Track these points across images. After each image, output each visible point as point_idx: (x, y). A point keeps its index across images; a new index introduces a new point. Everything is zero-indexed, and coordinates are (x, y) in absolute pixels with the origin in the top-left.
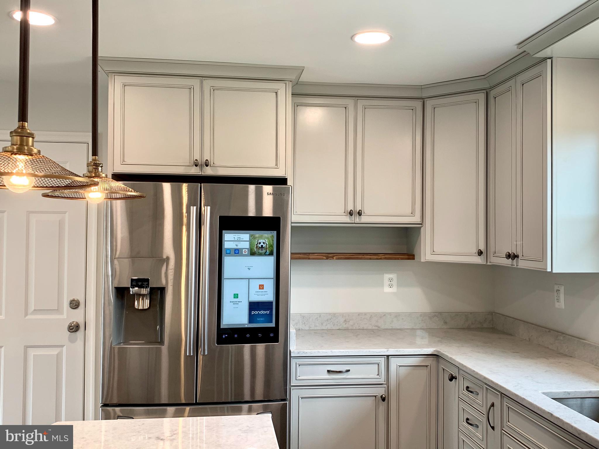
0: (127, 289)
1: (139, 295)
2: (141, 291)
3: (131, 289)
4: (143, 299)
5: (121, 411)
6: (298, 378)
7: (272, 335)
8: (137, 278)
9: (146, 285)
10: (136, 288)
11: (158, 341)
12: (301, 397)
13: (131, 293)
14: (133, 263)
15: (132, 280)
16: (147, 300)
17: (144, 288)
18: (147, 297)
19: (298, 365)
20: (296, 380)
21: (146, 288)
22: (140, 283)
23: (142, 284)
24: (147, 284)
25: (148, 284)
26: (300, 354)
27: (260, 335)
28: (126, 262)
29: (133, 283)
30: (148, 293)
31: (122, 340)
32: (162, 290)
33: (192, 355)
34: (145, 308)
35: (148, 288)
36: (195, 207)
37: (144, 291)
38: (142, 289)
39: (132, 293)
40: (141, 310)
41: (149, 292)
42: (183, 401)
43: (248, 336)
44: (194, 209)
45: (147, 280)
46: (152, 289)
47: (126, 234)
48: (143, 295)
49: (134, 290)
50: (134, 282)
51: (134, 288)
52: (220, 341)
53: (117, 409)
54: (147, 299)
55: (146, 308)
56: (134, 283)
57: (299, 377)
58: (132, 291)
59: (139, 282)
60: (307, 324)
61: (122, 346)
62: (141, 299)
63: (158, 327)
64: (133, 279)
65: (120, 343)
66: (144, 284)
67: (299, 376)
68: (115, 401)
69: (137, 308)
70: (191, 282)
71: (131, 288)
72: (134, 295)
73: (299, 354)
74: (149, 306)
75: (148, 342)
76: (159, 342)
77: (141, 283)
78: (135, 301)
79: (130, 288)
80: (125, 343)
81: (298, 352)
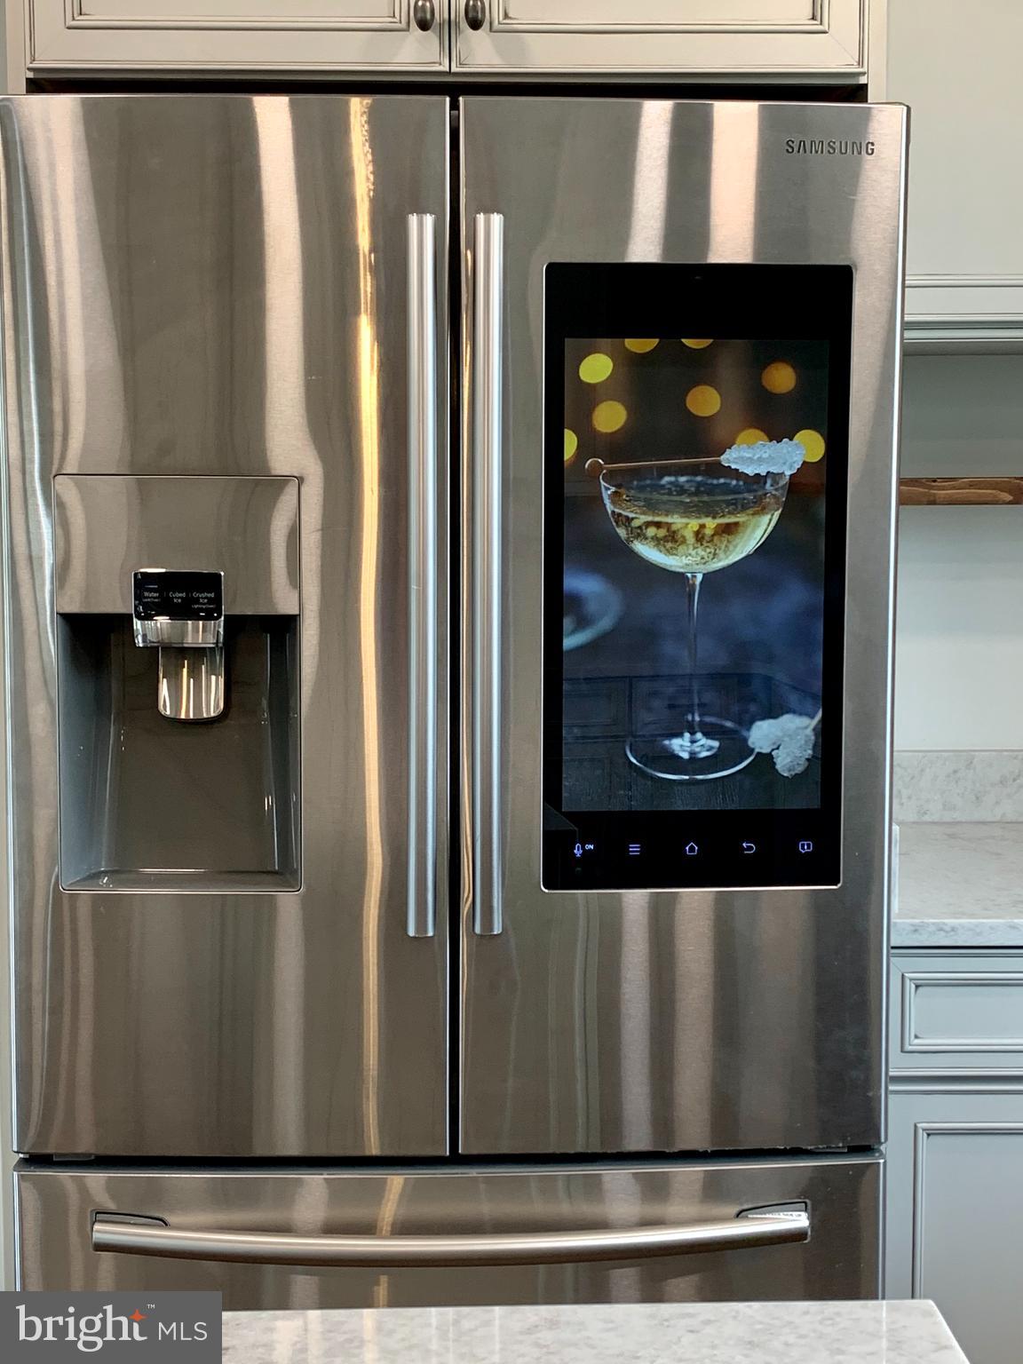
0: (121, 623)
1: (180, 654)
2: (184, 634)
3: (137, 624)
4: (194, 673)
5: (110, 1186)
6: (914, 1044)
7: (805, 847)
8: (163, 570)
9: (209, 603)
10: (162, 620)
11: (272, 869)
12: (924, 1130)
13: (140, 642)
14: (143, 493)
15: (143, 582)
16: (213, 678)
17: (195, 616)
18: (213, 662)
19: (910, 987)
20: (902, 1051)
21: (209, 617)
22: (178, 595)
23: (189, 601)
24: (210, 601)
25: (217, 601)
26: (920, 934)
27: (750, 848)
28: (116, 493)
29: (146, 594)
30: (217, 643)
31: (103, 863)
32: (284, 628)
33: (430, 934)
34: (205, 716)
35: (219, 617)
36: (429, 220)
37: (200, 634)
38: (190, 622)
39: (144, 641)
40: (187, 723)
41: (221, 639)
42: (374, 1149)
43: (692, 849)
44: (423, 232)
45: (211, 582)
46: (236, 625)
47: (108, 356)
48: (197, 655)
49: (153, 629)
50: (151, 590)
51: (149, 617)
52: (560, 872)
53: (96, 1179)
54: (211, 671)
55: (212, 714)
56: (151, 596)
57: (917, 1041)
58: (144, 636)
59: (174, 592)
60: (910, 798)
61: (105, 887)
62: (185, 670)
63: (268, 802)
64: (144, 574)
65: (97, 875)
66: (197, 601)
67: (916, 1037)
68: (85, 1144)
69: (168, 713)
70: (418, 591)
71: (139, 617)
72: (151, 651)
73: (916, 936)
74: (222, 707)
75: (220, 872)
76: (276, 873)
77: (184, 595)
78: (158, 682)
79: (135, 620)
80: (121, 870)
81: (912, 925)
